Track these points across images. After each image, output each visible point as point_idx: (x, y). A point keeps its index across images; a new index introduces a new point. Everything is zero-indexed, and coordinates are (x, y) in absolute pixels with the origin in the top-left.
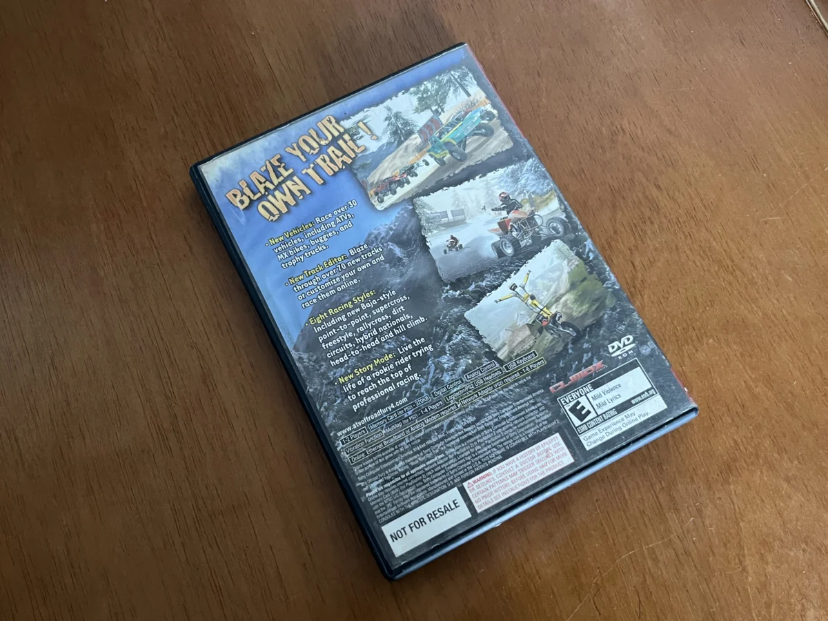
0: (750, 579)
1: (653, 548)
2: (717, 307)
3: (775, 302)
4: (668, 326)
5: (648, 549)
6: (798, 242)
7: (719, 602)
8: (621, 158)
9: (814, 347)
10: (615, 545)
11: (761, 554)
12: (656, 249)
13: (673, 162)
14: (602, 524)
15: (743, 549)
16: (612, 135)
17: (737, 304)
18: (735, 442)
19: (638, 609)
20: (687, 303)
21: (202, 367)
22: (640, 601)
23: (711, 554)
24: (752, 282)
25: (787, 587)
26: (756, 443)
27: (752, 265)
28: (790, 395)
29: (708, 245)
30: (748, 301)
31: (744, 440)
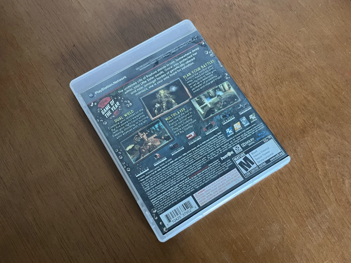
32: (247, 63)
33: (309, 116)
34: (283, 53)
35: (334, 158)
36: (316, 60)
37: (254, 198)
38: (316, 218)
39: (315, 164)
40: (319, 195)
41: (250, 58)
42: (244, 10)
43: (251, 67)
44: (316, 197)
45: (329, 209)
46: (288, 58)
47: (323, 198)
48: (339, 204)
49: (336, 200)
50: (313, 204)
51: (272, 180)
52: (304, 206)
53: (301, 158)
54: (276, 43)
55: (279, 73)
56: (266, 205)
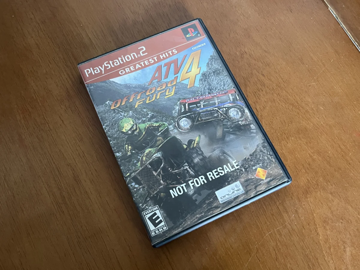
0: (321, 237)
1: (278, 230)
2: (294, 124)
3: (317, 119)
4: (274, 134)
5: (277, 230)
6: (324, 93)
7: (309, 249)
8: (246, 64)
9: (335, 136)
10: (262, 230)
11: (324, 226)
12: (265, 102)
13: (268, 64)
14: (256, 222)
15: (316, 225)
16: (241, 54)
17: (302, 121)
18: (308, 180)
19: (275, 257)
20: (281, 123)
21: (73, 173)
22: (276, 253)
23: (303, 229)
24: (307, 111)
25: (337, 239)
26: (316, 179)
27: (306, 104)
28: (328, 158)
29: (287, 98)
30: (306, 120)
31: (311, 178)
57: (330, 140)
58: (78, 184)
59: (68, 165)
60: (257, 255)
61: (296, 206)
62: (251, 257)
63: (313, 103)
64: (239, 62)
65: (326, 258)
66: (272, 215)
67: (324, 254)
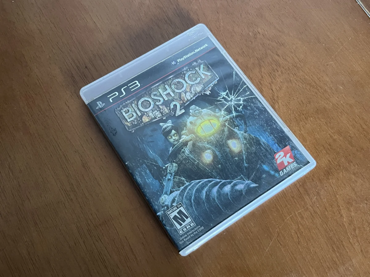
0: (345, 219)
1: (300, 212)
2: (312, 104)
3: (337, 98)
4: (292, 115)
5: (298, 213)
6: (343, 72)
7: (333, 231)
8: (260, 45)
9: (356, 115)
10: (283, 213)
11: (348, 208)
13: (283, 44)
14: (276, 205)
15: (340, 207)
16: (254, 35)
17: (320, 101)
18: (329, 161)
19: (297, 240)
20: (298, 104)
21: (81, 160)
22: (298, 237)
23: (326, 211)
24: (325, 91)
25: (362, 221)
26: (338, 160)
27: (324, 84)
28: (349, 138)
29: (304, 78)
30: (325, 99)
31: (333, 160)
32: (270, 95)
33: (335, 156)
34: (309, 87)
35: (361, 204)
36: (344, 96)
37: (271, 243)
38: (339, 270)
39: (340, 210)
40: (343, 245)
41: (273, 90)
42: (269, 40)
43: (274, 100)
44: (339, 246)
45: (353, 260)
46: (314, 93)
47: (347, 248)
48: (365, 256)
49: (362, 251)
50: (336, 255)
51: (292, 225)
52: (326, 255)
53: (324, 203)
54: (302, 75)
55: (304, 108)
56: (284, 252)
57: (351, 119)
58: (87, 171)
59: (75, 152)
60: (278, 239)
61: (318, 188)
62: (272, 241)
63: (332, 82)
64: (252, 42)
65: (351, 241)
66: (293, 197)
67: (349, 236)
